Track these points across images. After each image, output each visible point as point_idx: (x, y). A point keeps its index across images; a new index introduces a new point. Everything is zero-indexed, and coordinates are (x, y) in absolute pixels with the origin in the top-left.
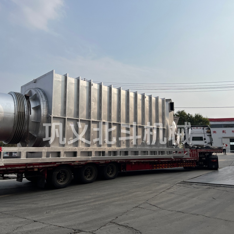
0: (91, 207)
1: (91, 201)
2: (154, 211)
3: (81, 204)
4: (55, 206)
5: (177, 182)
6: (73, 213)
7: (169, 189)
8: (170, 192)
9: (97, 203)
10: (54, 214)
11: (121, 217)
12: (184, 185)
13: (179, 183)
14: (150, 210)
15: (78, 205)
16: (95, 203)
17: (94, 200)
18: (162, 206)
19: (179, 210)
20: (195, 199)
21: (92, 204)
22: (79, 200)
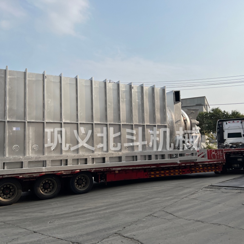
0: (100, 216)
1: (102, 208)
2: (169, 220)
3: (90, 213)
4: (62, 214)
5: (204, 186)
6: (78, 223)
7: (193, 194)
8: (193, 198)
9: (108, 211)
10: (57, 224)
11: (129, 227)
12: (211, 189)
13: (205, 188)
14: (165, 219)
15: (87, 213)
16: (105, 211)
17: (105, 208)
18: (180, 214)
19: (199, 219)
20: (220, 205)
21: (102, 212)
22: (90, 207)
